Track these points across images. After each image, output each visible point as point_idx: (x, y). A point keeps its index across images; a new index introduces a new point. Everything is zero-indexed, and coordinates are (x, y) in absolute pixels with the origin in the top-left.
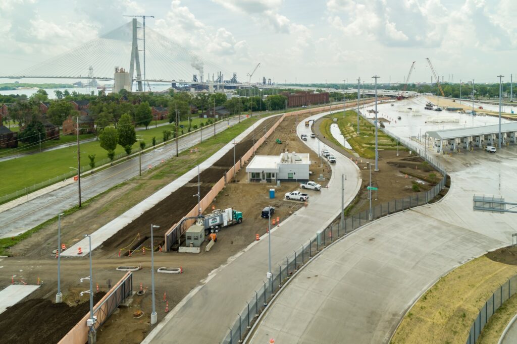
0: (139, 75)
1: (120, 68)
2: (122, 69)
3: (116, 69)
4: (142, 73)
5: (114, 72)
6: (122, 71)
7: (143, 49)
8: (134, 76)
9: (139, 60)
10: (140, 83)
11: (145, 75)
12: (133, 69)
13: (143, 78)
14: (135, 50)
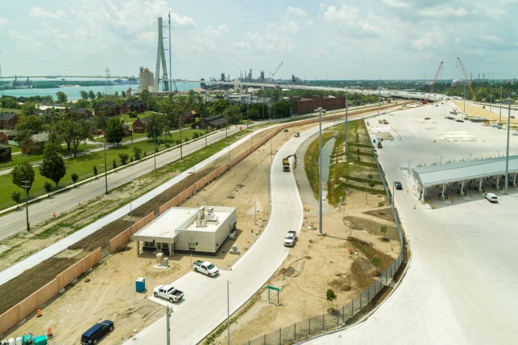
0: (165, 74)
1: (144, 68)
2: (147, 68)
3: (141, 69)
4: (168, 73)
5: (139, 72)
6: (147, 71)
7: (169, 49)
8: (160, 76)
9: (164, 58)
10: (166, 83)
11: (171, 74)
12: (159, 68)
13: (169, 78)
14: (160, 50)
